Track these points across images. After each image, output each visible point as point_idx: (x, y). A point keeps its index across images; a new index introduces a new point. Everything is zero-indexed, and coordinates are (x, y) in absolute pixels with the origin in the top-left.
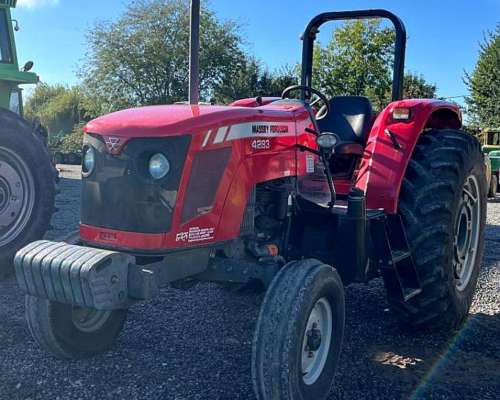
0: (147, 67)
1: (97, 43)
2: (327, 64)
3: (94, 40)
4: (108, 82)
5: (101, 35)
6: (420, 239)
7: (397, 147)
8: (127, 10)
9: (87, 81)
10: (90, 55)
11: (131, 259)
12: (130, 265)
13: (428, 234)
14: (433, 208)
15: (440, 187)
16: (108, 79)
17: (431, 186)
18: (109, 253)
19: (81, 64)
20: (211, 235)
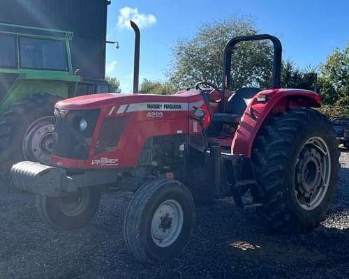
0: (211, 68)
1: (179, 54)
2: (343, 64)
3: (177, 52)
4: (185, 79)
5: (181, 48)
6: (267, 173)
7: (254, 118)
8: (199, 31)
9: (171, 79)
10: (174, 62)
11: (64, 171)
12: (62, 174)
13: (271, 171)
14: (275, 155)
15: (282, 143)
16: (185, 77)
17: (276, 142)
18: (48, 167)
19: (168, 68)
20: (116, 163)
